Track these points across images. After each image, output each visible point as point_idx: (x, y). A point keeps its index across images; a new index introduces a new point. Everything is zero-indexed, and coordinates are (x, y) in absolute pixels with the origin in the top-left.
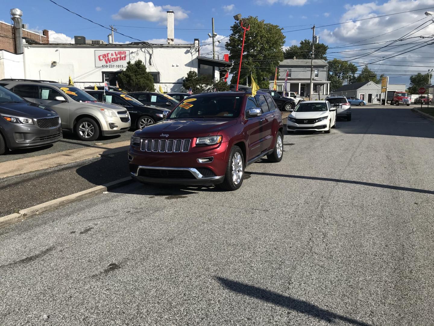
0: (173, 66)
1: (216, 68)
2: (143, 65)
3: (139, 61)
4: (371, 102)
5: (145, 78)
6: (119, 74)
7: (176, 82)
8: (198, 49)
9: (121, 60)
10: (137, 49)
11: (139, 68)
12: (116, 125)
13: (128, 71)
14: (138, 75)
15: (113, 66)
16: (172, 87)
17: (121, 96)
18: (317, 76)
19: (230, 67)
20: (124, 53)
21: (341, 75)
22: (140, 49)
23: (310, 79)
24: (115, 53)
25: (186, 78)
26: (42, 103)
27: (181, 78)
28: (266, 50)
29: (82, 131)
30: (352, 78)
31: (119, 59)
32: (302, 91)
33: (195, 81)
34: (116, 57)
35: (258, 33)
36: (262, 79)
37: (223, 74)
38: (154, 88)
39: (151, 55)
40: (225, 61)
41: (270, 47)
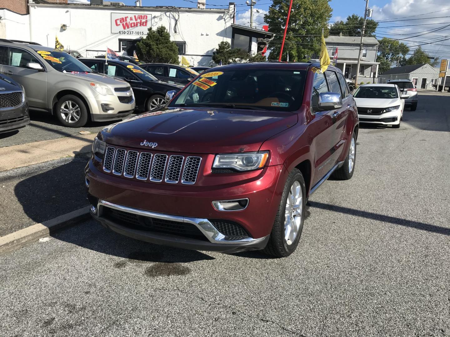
0: (202, 35)
1: (253, 39)
2: (167, 32)
3: (162, 27)
4: (424, 88)
5: (168, 48)
6: (138, 43)
7: (205, 55)
8: (233, 15)
9: (142, 25)
10: (160, 13)
11: (161, 36)
12: (111, 106)
13: (149, 39)
14: (160, 44)
15: (132, 33)
16: (199, 61)
17: (128, 67)
18: (365, 55)
19: (270, 38)
20: (145, 17)
21: (390, 56)
22: (164, 13)
23: (358, 59)
24: (135, 16)
25: (217, 50)
26: (11, 72)
27: (210, 49)
28: (309, 24)
29: (64, 113)
30: (402, 60)
31: (139, 25)
32: (346, 73)
33: (227, 54)
34: (135, 22)
35: (301, 4)
36: (303, 57)
37: (261, 48)
38: (178, 60)
39: (176, 21)
40: (264, 31)
41: (314, 21)
